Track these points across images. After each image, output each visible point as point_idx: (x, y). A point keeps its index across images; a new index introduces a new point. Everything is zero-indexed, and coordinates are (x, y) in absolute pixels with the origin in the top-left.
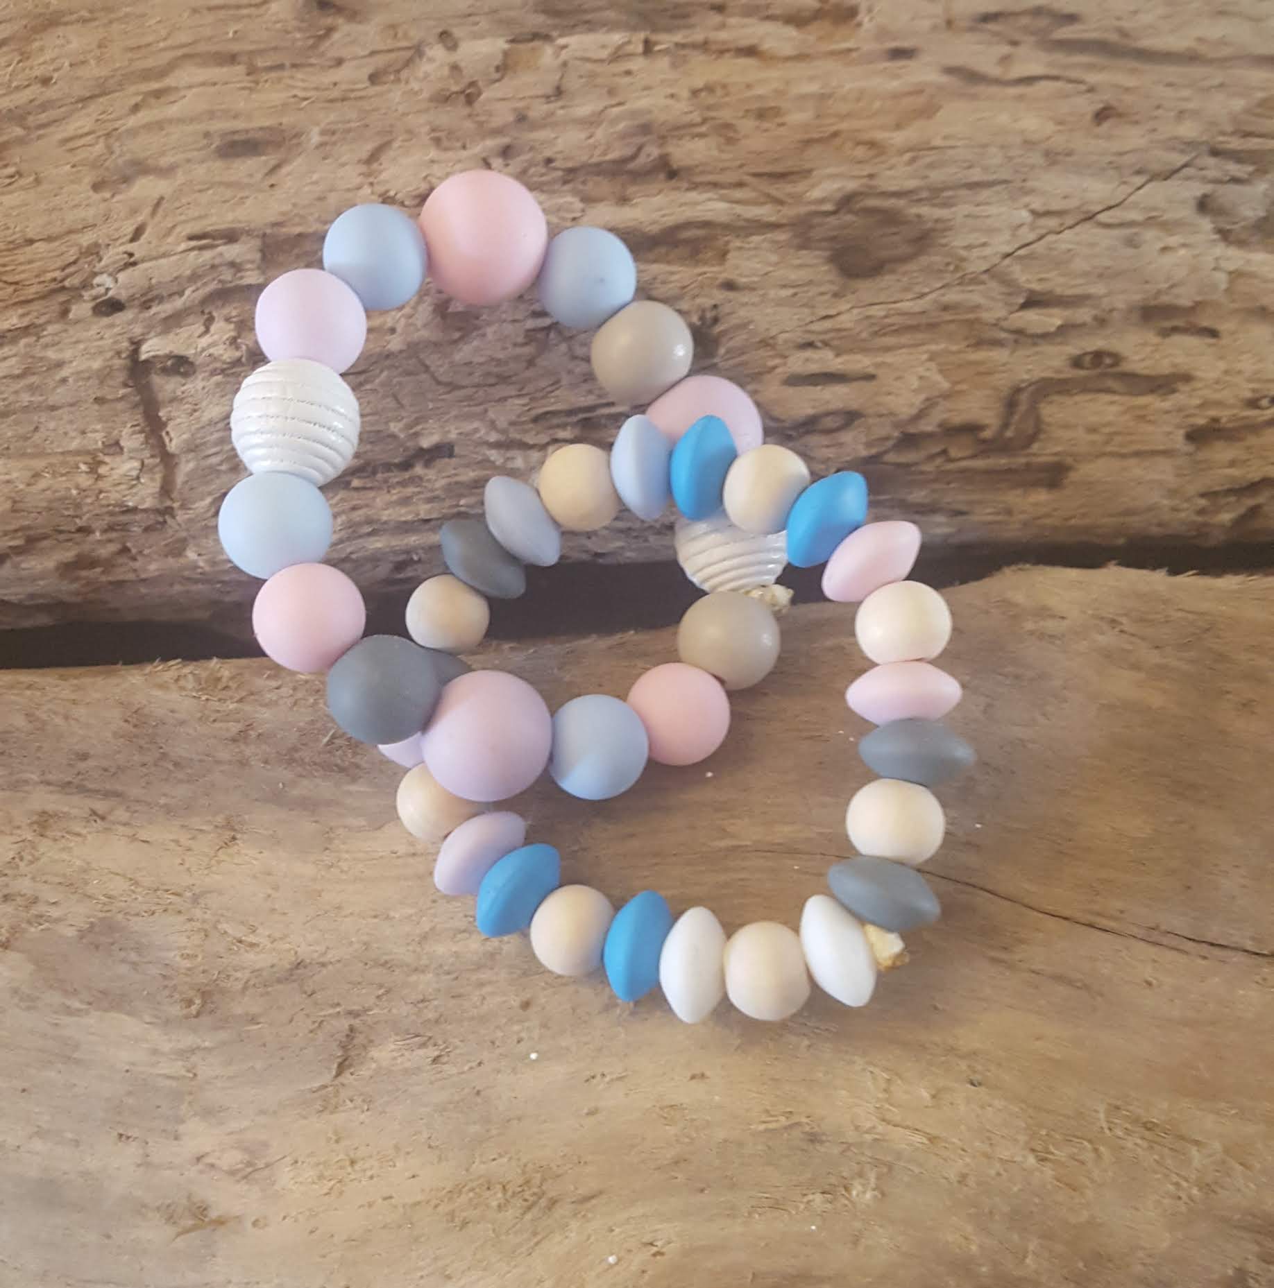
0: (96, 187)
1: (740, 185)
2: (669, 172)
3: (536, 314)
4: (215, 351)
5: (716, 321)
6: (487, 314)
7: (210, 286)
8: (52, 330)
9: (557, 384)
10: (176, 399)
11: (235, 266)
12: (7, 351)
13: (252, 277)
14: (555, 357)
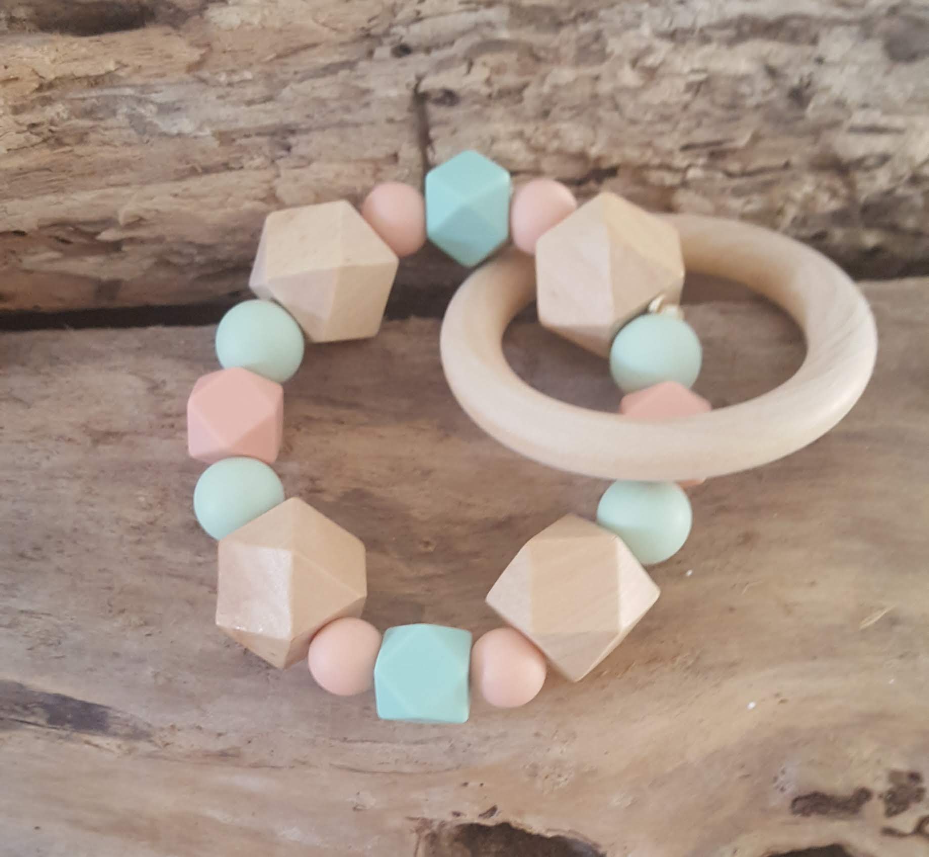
3: (694, 71)
4: (475, 87)
5: (809, 84)
6: (662, 70)
7: (476, 39)
8: (363, 64)
9: (699, 125)
10: (444, 123)
11: (490, 24)
12: (329, 79)
13: (504, 34)
14: (700, 104)
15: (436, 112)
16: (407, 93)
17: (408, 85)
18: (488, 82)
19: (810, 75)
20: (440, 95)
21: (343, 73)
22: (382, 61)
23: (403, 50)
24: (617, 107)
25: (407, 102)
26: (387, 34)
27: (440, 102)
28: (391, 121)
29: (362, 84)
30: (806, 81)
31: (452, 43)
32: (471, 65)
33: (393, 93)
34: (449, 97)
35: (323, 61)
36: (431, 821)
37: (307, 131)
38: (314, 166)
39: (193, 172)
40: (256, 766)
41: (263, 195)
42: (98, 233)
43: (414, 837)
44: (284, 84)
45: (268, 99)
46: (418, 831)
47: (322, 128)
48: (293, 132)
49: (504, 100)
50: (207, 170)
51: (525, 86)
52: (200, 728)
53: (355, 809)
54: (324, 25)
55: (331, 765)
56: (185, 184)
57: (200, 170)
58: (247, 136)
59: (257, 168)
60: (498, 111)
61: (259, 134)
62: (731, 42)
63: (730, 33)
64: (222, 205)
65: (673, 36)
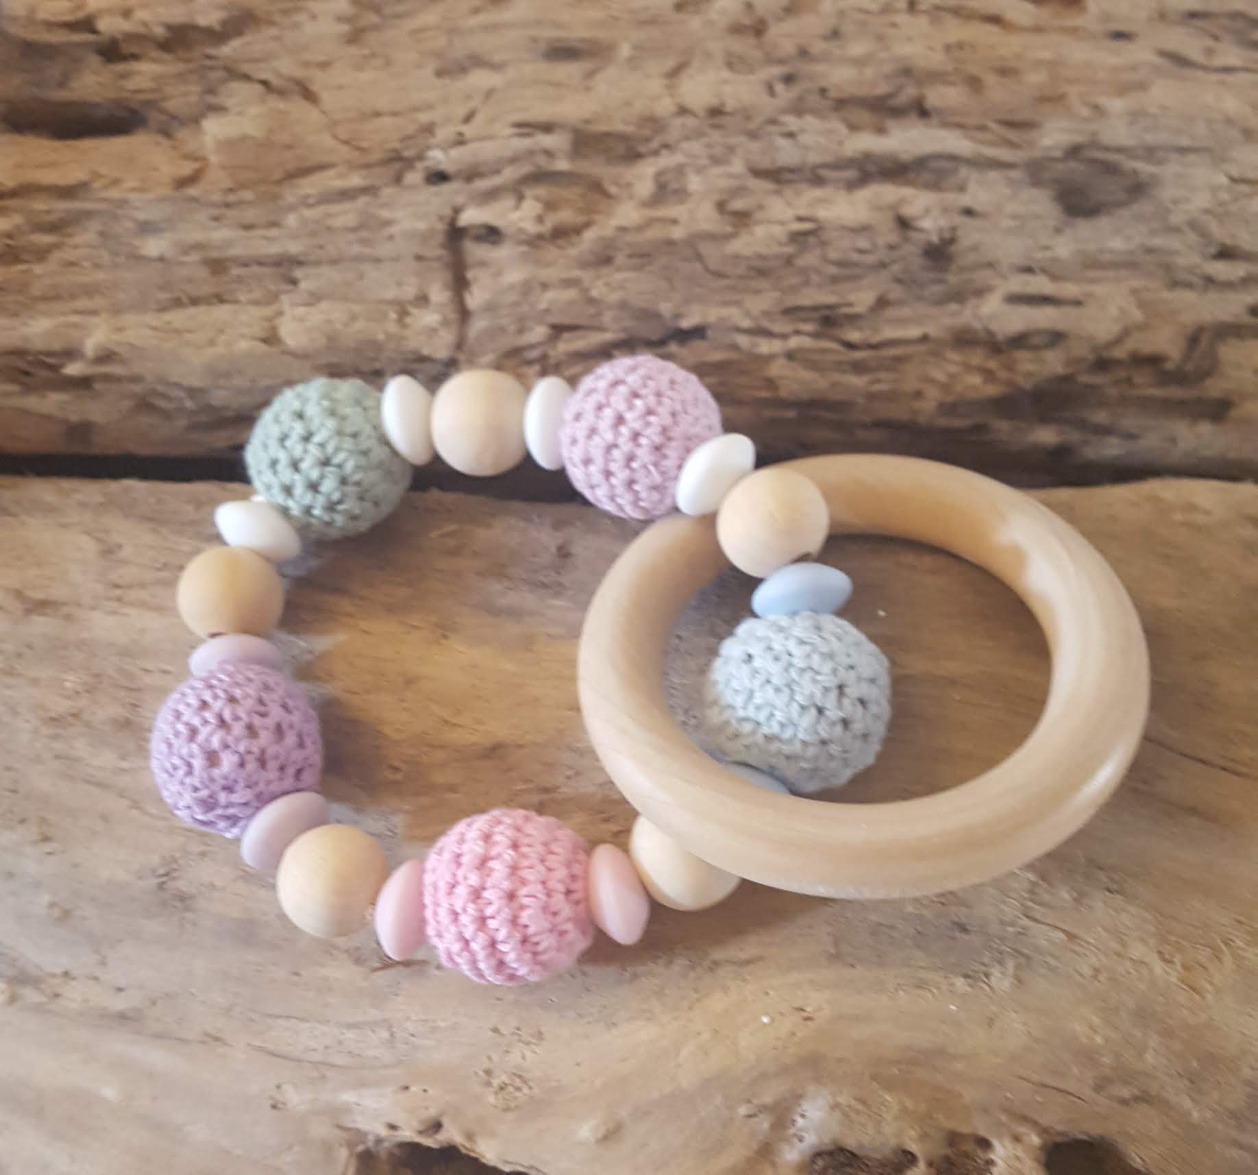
0: (440, 73)
1: (983, 128)
2: (922, 111)
3: (800, 219)
4: (523, 225)
5: (952, 241)
6: (759, 215)
7: (525, 169)
8: (388, 192)
9: (807, 283)
10: (483, 264)
11: (549, 153)
12: (347, 206)
13: (562, 165)
14: (810, 259)
15: (475, 251)
16: (441, 227)
17: (441, 218)
18: (540, 219)
19: (954, 229)
20: (483, 231)
21: (362, 201)
22: (413, 187)
23: (439, 177)
24: (699, 257)
25: (440, 238)
26: (420, 157)
27: (479, 239)
28: (419, 258)
29: (385, 214)
30: (947, 235)
31: (497, 172)
32: (521, 198)
33: (421, 226)
34: (491, 234)
35: (339, 184)
36: (366, 1134)
37: (318, 263)
38: (324, 305)
39: (177, 303)
40: (159, 1036)
41: (262, 334)
42: (62, 366)
43: (343, 1153)
44: (292, 208)
45: (274, 224)
46: (351, 1145)
47: (334, 262)
48: (301, 263)
49: (560, 242)
50: (195, 302)
51: (588, 225)
52: (96, 979)
53: (274, 1107)
54: (346, 142)
55: (249, 1045)
56: (168, 316)
57: (185, 300)
58: (246, 265)
59: (256, 303)
60: (551, 252)
61: (261, 264)
62: (851, 186)
63: (851, 174)
64: (212, 343)
65: (777, 176)
